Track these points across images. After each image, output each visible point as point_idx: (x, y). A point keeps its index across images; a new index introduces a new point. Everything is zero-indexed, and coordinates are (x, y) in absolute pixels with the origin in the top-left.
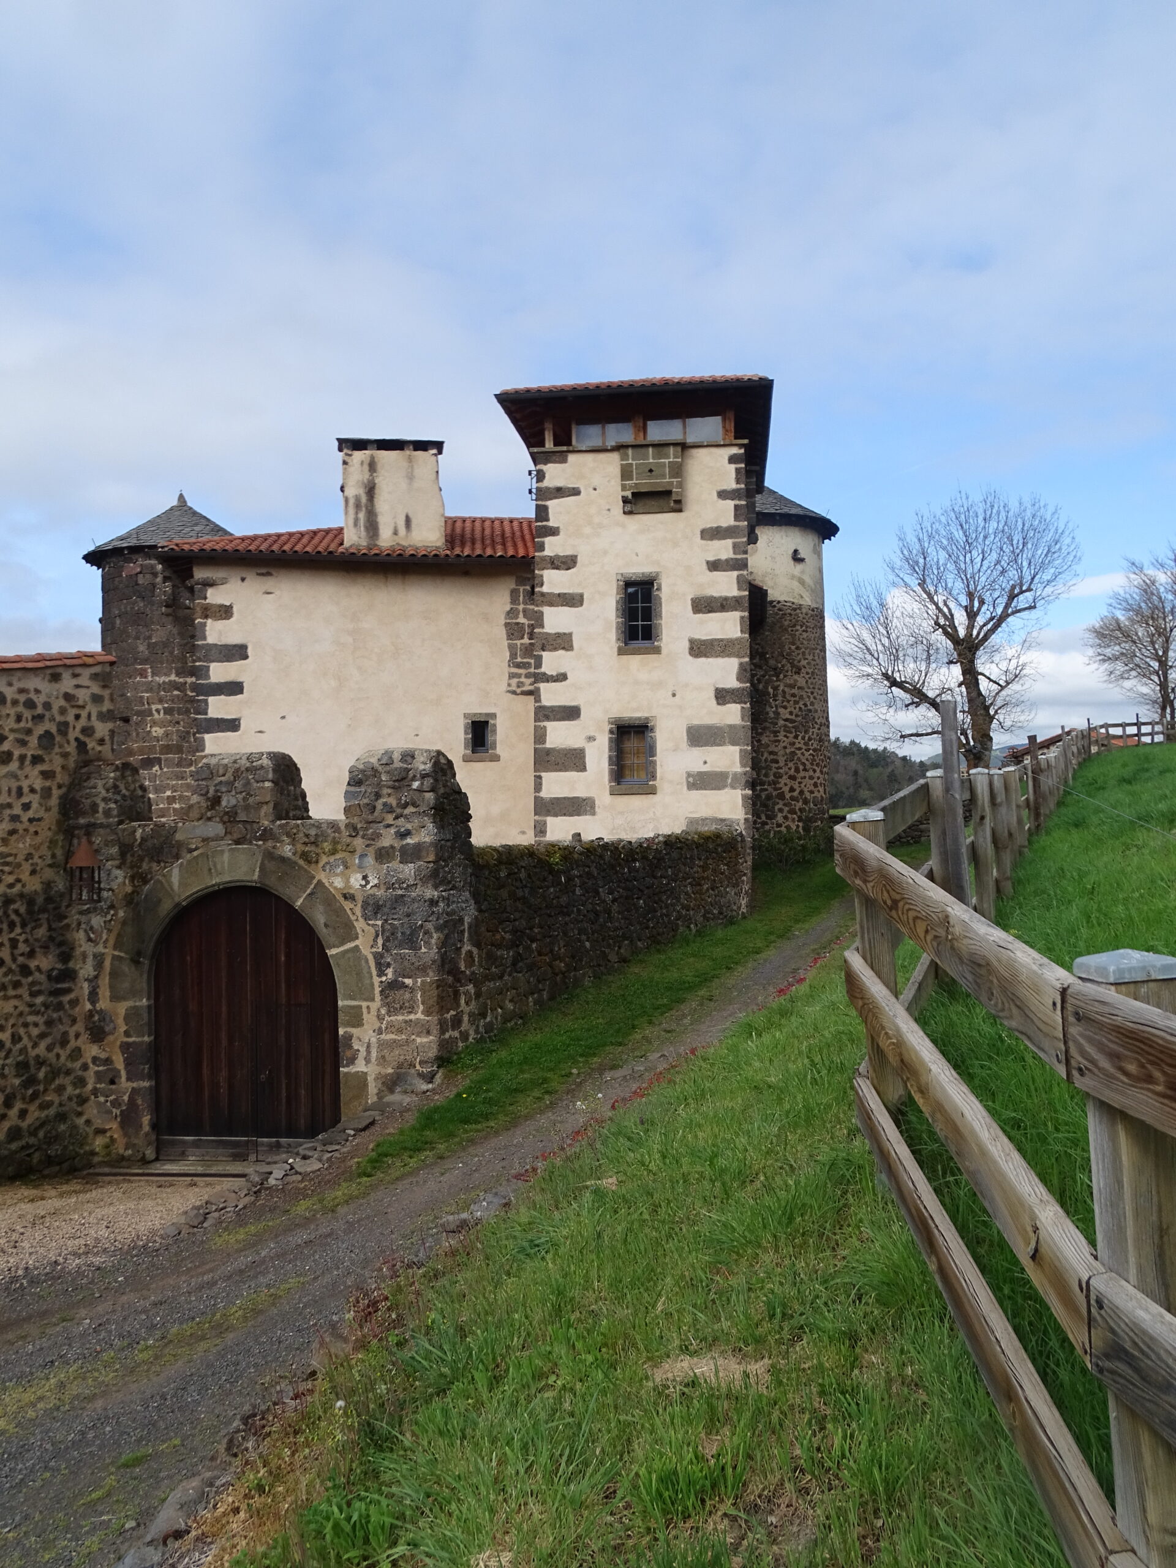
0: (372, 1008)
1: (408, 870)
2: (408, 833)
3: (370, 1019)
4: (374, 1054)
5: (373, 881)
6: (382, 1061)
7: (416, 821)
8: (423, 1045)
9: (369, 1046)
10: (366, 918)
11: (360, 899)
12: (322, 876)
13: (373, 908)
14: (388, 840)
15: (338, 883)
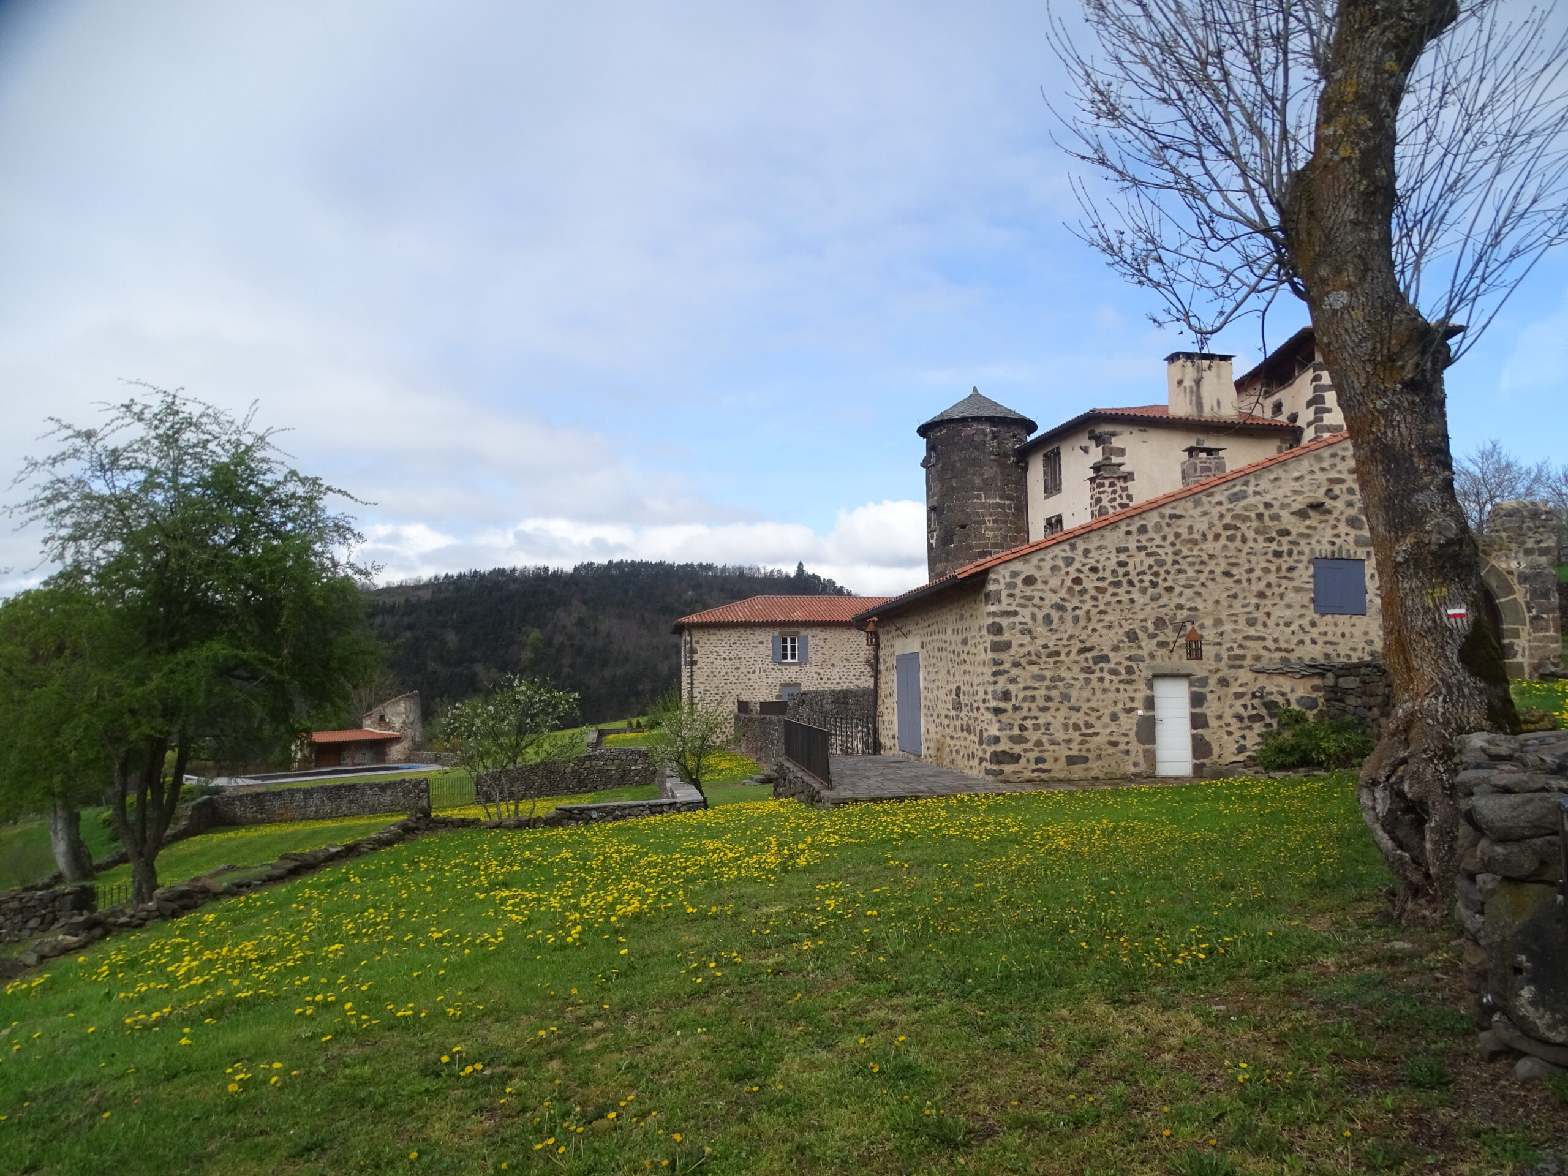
0: (1525, 630)
1: (1543, 560)
2: (1541, 541)
3: (1524, 635)
4: (1527, 653)
5: (1523, 565)
6: (1531, 656)
7: (1546, 535)
8: (1554, 649)
9: (1524, 648)
10: (1520, 583)
11: (1516, 573)
12: (1494, 562)
13: (1523, 578)
14: (1530, 544)
15: (1504, 565)
